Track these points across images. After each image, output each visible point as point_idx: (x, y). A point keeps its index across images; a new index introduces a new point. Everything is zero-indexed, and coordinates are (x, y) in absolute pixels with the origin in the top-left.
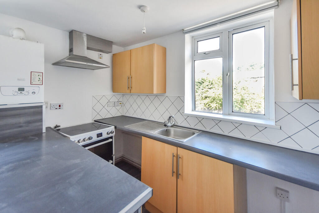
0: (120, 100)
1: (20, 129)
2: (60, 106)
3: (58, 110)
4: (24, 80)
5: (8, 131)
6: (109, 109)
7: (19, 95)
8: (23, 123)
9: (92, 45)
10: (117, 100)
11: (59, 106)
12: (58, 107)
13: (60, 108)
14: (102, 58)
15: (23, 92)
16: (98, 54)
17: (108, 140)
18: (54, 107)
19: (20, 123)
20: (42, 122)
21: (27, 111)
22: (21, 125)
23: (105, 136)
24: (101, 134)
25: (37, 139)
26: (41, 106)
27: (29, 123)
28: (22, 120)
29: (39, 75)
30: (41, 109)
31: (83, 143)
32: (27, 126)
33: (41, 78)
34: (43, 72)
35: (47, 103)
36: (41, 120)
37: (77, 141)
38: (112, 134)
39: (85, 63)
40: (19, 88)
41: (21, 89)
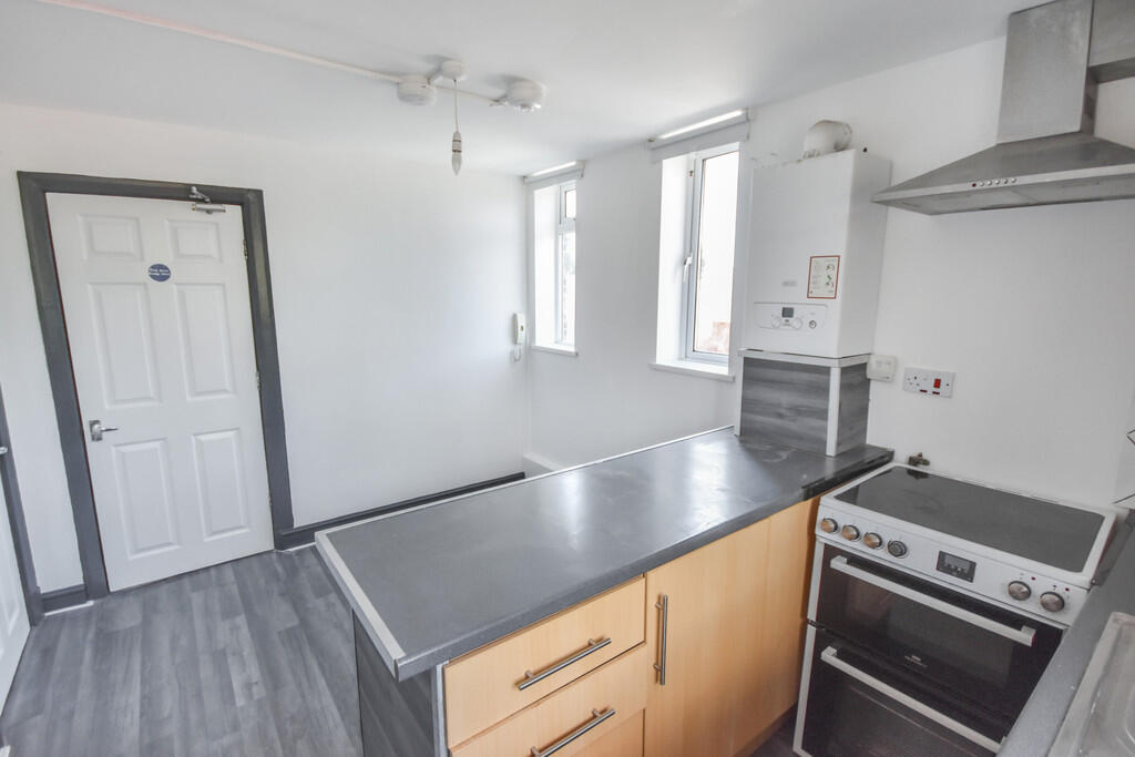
1: (778, 422)
2: (937, 383)
3: (929, 398)
4: (793, 284)
5: (759, 418)
7: (783, 327)
8: (788, 408)
11: (933, 382)
12: (931, 388)
13: (936, 390)
15: (791, 320)
18: (915, 382)
19: (779, 405)
20: (826, 419)
21: (795, 376)
22: (783, 411)
23: (988, 589)
24: (966, 567)
25: (776, 461)
26: (826, 371)
27: (798, 411)
28: (784, 398)
29: (828, 267)
30: (824, 377)
31: (858, 548)
32: (794, 421)
33: (833, 274)
34: (842, 252)
35: (889, 364)
36: (823, 415)
37: (841, 524)
38: (1043, 609)
39: (967, 187)
40: (784, 309)
41: (787, 313)
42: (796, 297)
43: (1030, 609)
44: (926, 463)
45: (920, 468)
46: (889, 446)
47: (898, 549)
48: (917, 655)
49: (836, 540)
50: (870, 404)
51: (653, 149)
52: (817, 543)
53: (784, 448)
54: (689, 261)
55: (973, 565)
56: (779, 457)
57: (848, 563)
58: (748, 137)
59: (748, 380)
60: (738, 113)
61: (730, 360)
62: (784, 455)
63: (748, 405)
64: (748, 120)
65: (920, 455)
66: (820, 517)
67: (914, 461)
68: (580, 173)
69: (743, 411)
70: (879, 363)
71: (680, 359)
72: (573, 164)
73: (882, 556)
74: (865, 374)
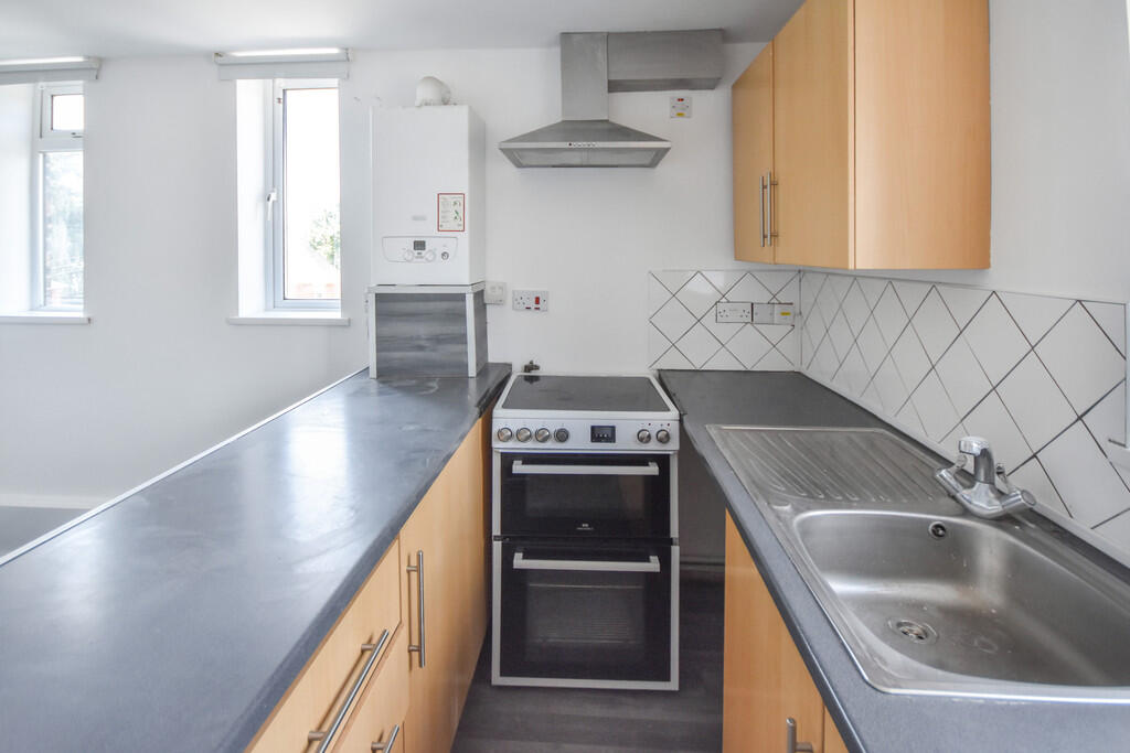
0: (782, 298)
1: (420, 354)
2: (537, 301)
3: (532, 313)
4: (423, 218)
5: (397, 355)
6: (724, 332)
7: (415, 260)
8: (427, 339)
9: (626, 70)
10: (766, 297)
11: (534, 300)
12: (534, 305)
13: (537, 306)
14: (686, 113)
15: (423, 252)
16: (672, 98)
17: (647, 465)
18: (521, 301)
19: (419, 338)
20: (466, 343)
21: (432, 306)
22: (423, 343)
23: (625, 443)
24: (609, 432)
25: (432, 391)
26: (462, 297)
27: (438, 340)
28: (422, 330)
29: (455, 203)
30: (461, 304)
31: (532, 446)
32: (434, 350)
33: (460, 210)
34: (466, 190)
35: (500, 288)
36: (462, 339)
37: (514, 430)
38: (660, 444)
39: (565, 145)
40: (415, 242)
41: (419, 245)
42: (426, 230)
43: (653, 447)
44: (537, 368)
45: (533, 373)
46: (508, 361)
47: (562, 436)
48: (585, 523)
49: (512, 446)
50: (488, 326)
51: (221, 65)
52: (494, 454)
53: (429, 379)
54: (273, 197)
55: (613, 428)
56: (432, 388)
57: (523, 464)
58: (348, 76)
59: (382, 316)
60: (335, 51)
61: (342, 303)
62: (435, 385)
63: (383, 343)
64: (348, 60)
65: (531, 363)
66: (495, 430)
67: (530, 367)
68: (95, 73)
69: (378, 351)
70: (493, 288)
71: (267, 310)
72: (80, 59)
73: (552, 446)
74: (483, 300)
